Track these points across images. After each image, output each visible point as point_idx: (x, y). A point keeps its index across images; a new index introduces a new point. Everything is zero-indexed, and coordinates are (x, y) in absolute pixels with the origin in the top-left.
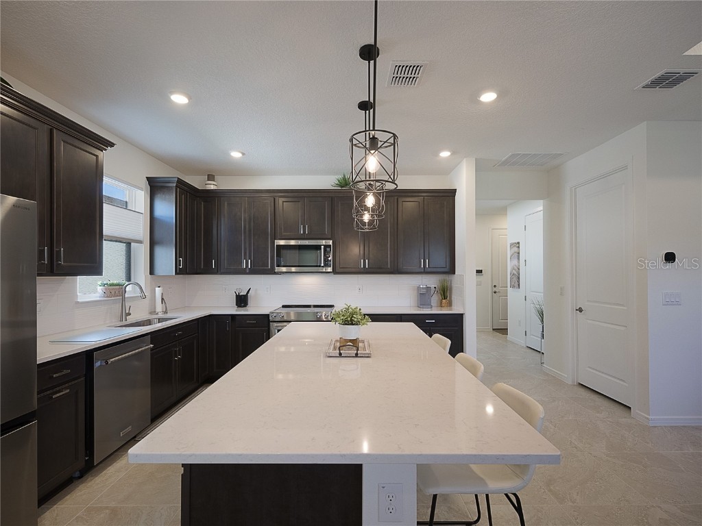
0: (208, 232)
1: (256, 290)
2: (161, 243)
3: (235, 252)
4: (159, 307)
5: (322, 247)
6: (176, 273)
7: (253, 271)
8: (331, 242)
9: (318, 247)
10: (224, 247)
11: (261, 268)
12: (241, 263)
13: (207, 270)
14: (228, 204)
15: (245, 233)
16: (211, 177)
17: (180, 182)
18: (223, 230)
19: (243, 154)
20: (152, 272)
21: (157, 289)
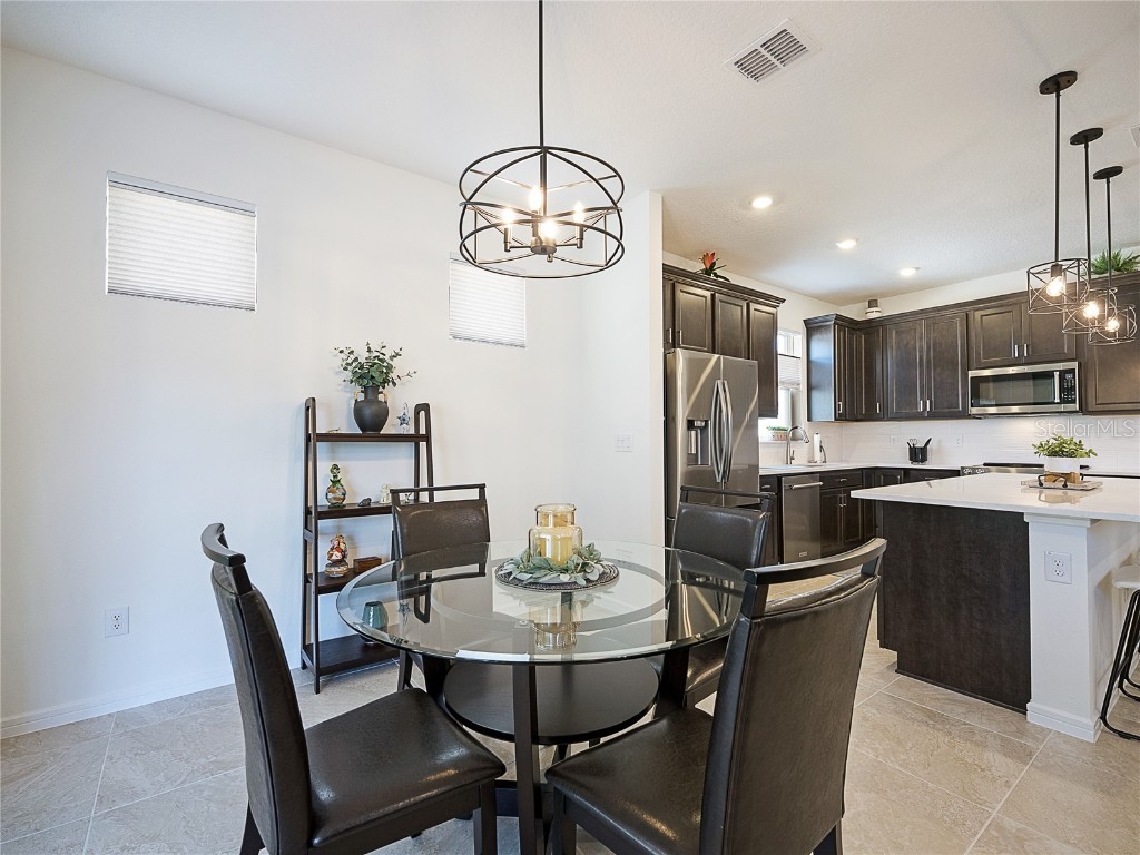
0: (870, 370)
1: (940, 441)
2: (818, 387)
3: (907, 389)
4: (818, 456)
5: (1057, 374)
6: (836, 419)
7: (934, 415)
8: (1075, 365)
9: (1049, 375)
10: (893, 386)
11: (946, 410)
12: (916, 405)
13: (870, 416)
14: (897, 332)
15: (921, 366)
16: (873, 303)
17: (838, 317)
18: (889, 364)
19: (917, 269)
20: (809, 419)
21: (816, 436)
